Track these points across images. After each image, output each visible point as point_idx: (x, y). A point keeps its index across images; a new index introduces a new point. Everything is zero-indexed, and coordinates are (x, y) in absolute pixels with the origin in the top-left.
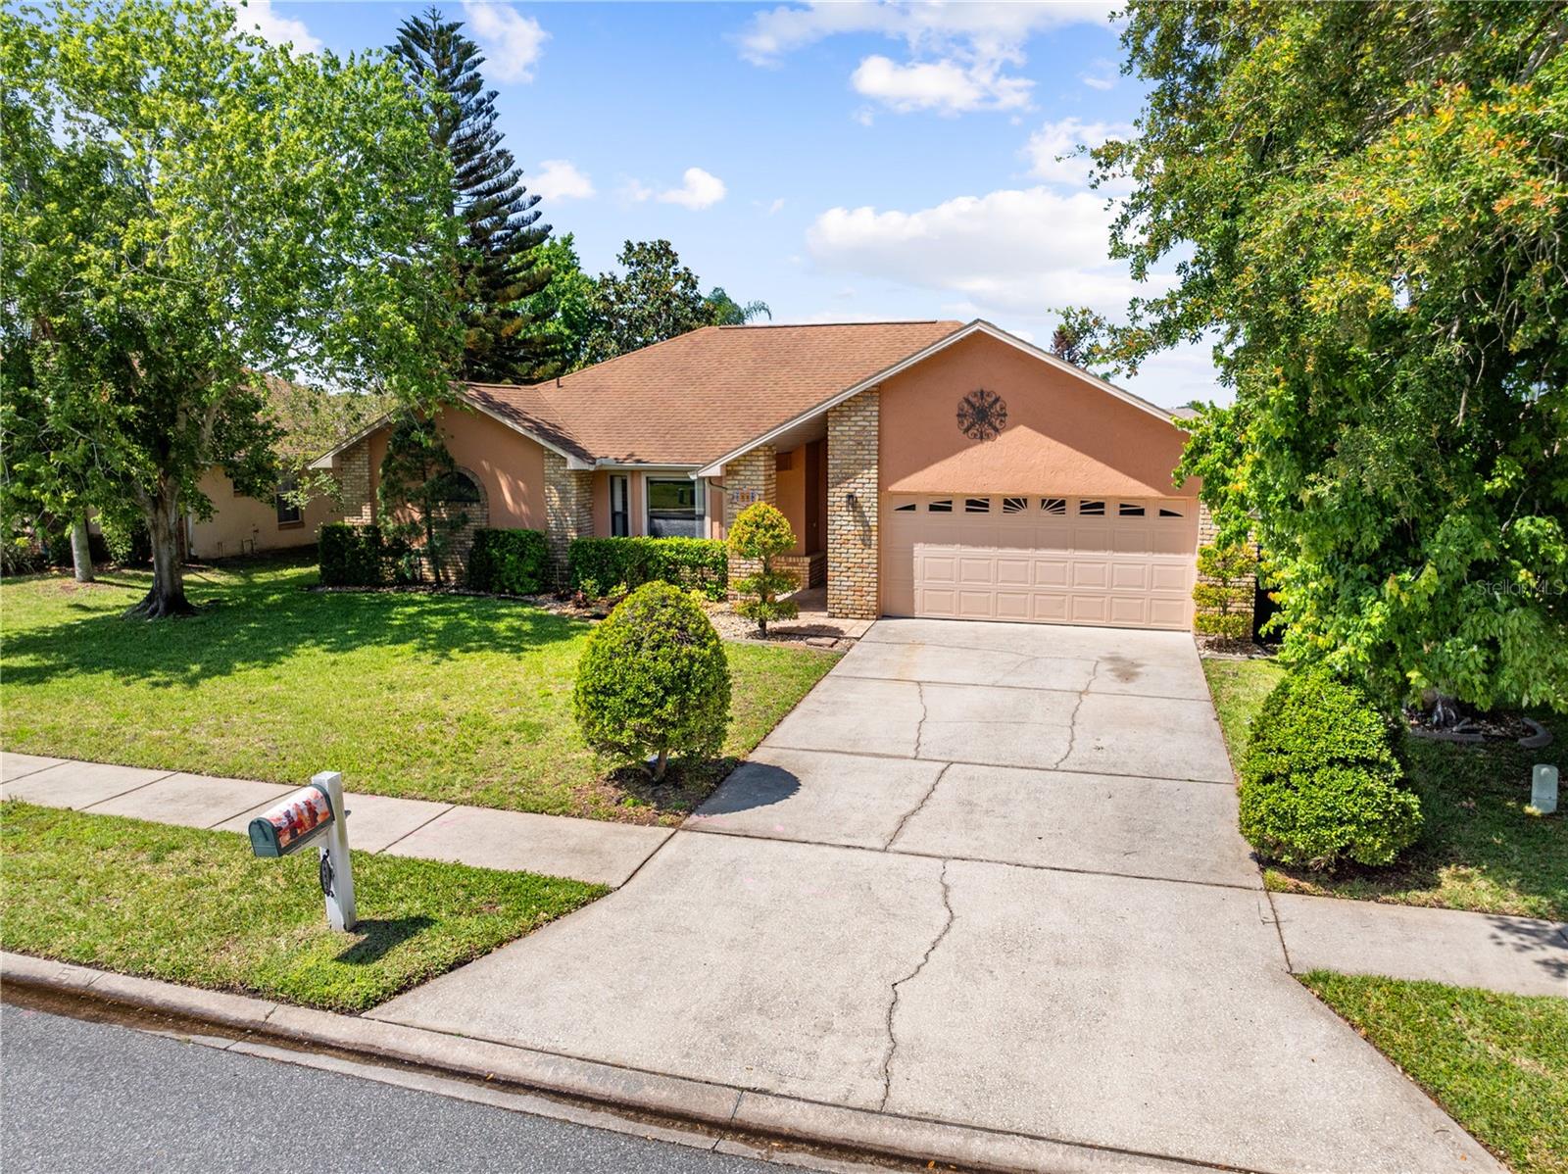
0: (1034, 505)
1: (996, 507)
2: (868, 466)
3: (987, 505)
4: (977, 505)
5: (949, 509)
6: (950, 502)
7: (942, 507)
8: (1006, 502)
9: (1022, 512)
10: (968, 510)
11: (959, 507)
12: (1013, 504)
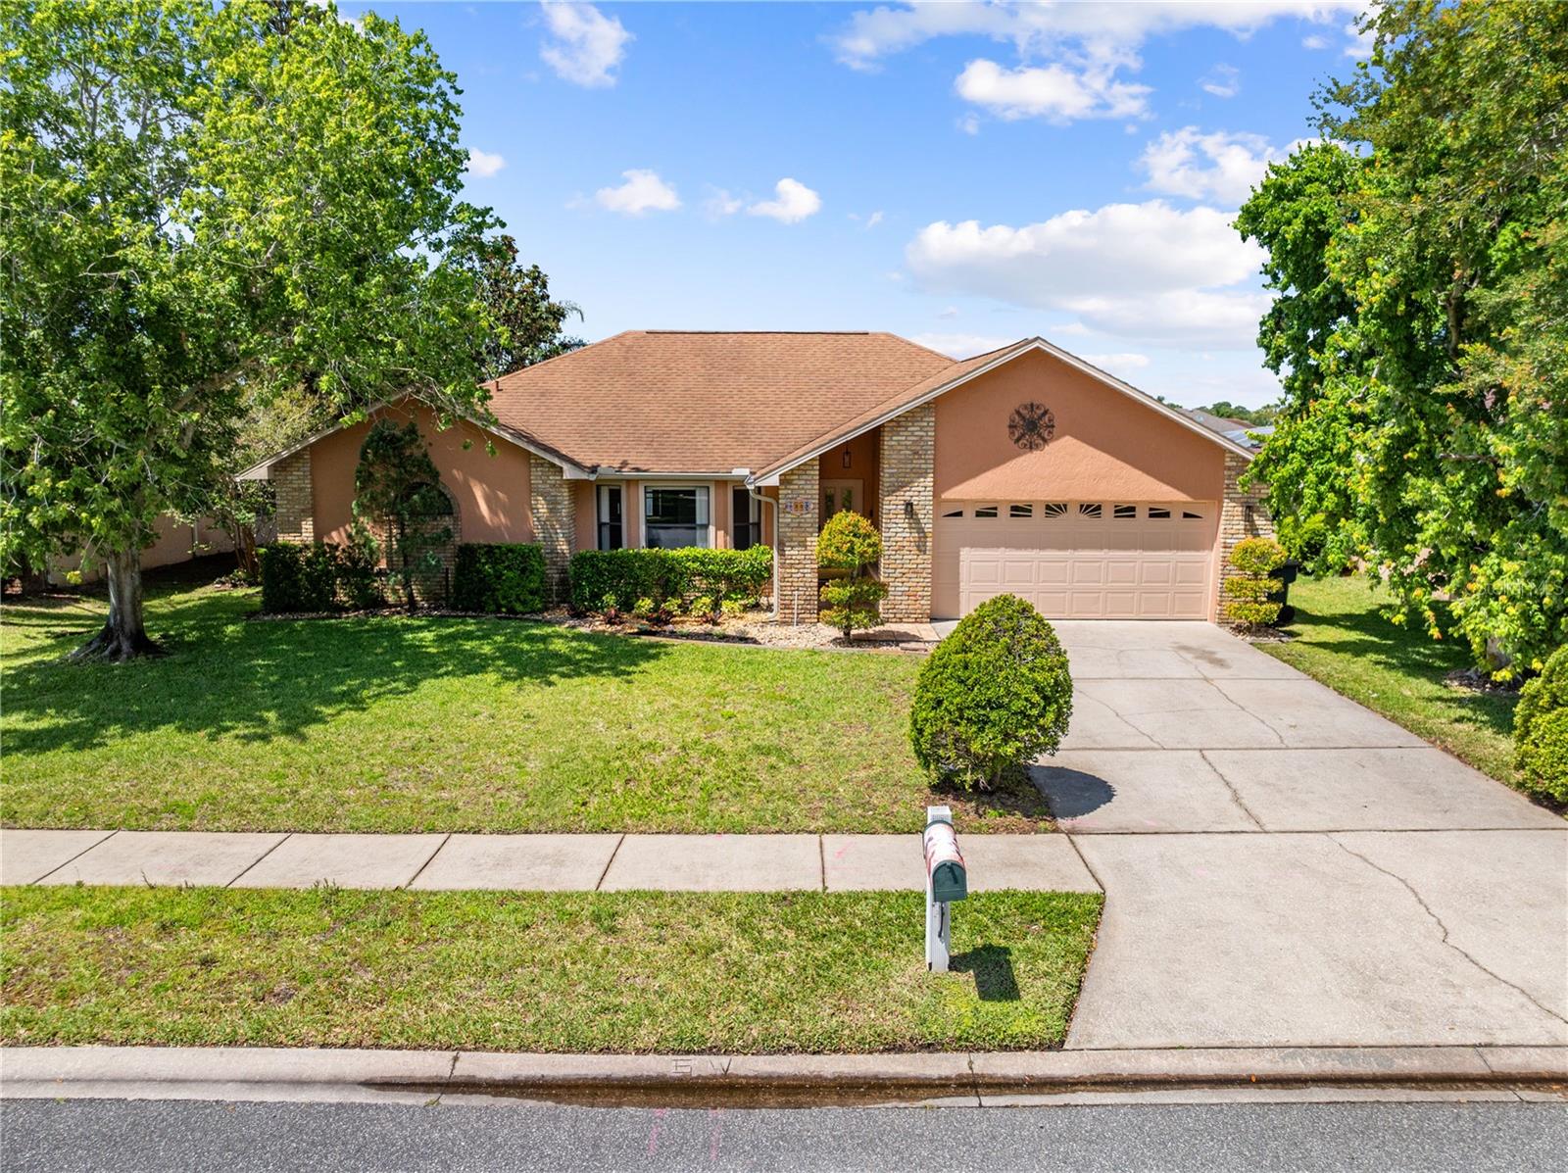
0: (1073, 511)
1: (1039, 512)
2: (924, 474)
3: (1030, 511)
4: (1020, 511)
5: (995, 515)
6: (996, 509)
7: (988, 512)
8: (1048, 507)
9: (1063, 516)
10: (1012, 515)
11: (1004, 513)
12: (1054, 509)
